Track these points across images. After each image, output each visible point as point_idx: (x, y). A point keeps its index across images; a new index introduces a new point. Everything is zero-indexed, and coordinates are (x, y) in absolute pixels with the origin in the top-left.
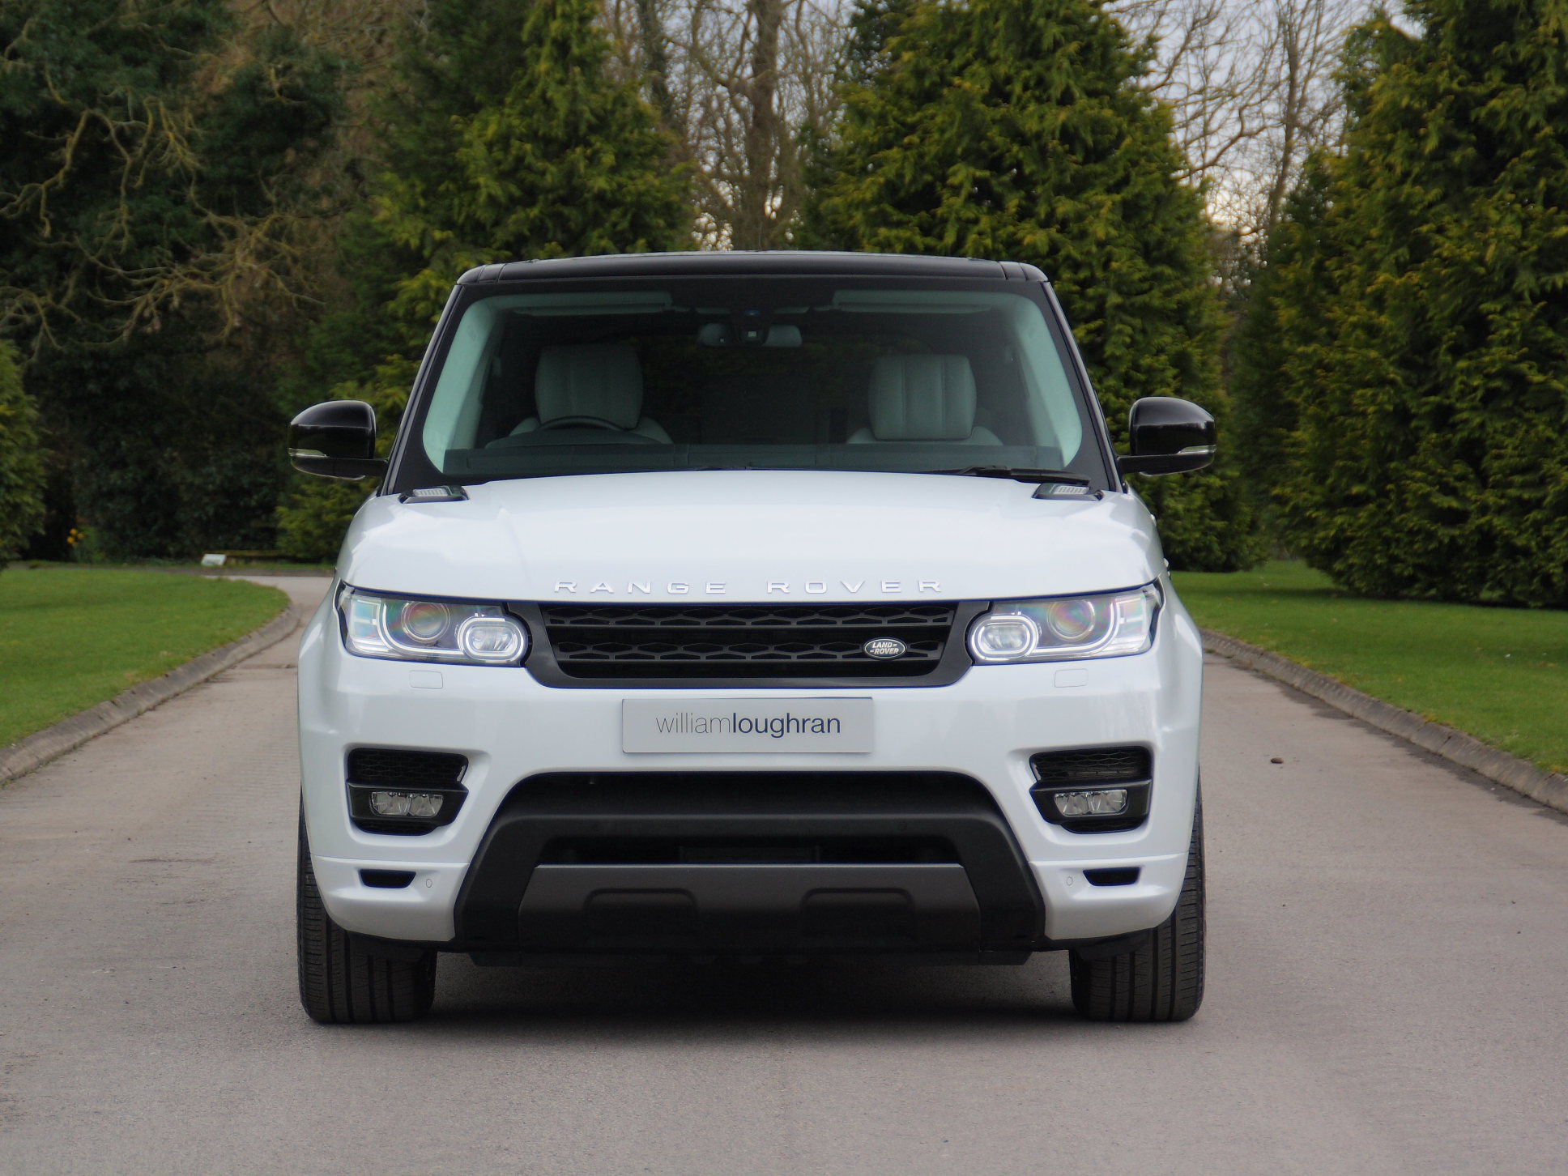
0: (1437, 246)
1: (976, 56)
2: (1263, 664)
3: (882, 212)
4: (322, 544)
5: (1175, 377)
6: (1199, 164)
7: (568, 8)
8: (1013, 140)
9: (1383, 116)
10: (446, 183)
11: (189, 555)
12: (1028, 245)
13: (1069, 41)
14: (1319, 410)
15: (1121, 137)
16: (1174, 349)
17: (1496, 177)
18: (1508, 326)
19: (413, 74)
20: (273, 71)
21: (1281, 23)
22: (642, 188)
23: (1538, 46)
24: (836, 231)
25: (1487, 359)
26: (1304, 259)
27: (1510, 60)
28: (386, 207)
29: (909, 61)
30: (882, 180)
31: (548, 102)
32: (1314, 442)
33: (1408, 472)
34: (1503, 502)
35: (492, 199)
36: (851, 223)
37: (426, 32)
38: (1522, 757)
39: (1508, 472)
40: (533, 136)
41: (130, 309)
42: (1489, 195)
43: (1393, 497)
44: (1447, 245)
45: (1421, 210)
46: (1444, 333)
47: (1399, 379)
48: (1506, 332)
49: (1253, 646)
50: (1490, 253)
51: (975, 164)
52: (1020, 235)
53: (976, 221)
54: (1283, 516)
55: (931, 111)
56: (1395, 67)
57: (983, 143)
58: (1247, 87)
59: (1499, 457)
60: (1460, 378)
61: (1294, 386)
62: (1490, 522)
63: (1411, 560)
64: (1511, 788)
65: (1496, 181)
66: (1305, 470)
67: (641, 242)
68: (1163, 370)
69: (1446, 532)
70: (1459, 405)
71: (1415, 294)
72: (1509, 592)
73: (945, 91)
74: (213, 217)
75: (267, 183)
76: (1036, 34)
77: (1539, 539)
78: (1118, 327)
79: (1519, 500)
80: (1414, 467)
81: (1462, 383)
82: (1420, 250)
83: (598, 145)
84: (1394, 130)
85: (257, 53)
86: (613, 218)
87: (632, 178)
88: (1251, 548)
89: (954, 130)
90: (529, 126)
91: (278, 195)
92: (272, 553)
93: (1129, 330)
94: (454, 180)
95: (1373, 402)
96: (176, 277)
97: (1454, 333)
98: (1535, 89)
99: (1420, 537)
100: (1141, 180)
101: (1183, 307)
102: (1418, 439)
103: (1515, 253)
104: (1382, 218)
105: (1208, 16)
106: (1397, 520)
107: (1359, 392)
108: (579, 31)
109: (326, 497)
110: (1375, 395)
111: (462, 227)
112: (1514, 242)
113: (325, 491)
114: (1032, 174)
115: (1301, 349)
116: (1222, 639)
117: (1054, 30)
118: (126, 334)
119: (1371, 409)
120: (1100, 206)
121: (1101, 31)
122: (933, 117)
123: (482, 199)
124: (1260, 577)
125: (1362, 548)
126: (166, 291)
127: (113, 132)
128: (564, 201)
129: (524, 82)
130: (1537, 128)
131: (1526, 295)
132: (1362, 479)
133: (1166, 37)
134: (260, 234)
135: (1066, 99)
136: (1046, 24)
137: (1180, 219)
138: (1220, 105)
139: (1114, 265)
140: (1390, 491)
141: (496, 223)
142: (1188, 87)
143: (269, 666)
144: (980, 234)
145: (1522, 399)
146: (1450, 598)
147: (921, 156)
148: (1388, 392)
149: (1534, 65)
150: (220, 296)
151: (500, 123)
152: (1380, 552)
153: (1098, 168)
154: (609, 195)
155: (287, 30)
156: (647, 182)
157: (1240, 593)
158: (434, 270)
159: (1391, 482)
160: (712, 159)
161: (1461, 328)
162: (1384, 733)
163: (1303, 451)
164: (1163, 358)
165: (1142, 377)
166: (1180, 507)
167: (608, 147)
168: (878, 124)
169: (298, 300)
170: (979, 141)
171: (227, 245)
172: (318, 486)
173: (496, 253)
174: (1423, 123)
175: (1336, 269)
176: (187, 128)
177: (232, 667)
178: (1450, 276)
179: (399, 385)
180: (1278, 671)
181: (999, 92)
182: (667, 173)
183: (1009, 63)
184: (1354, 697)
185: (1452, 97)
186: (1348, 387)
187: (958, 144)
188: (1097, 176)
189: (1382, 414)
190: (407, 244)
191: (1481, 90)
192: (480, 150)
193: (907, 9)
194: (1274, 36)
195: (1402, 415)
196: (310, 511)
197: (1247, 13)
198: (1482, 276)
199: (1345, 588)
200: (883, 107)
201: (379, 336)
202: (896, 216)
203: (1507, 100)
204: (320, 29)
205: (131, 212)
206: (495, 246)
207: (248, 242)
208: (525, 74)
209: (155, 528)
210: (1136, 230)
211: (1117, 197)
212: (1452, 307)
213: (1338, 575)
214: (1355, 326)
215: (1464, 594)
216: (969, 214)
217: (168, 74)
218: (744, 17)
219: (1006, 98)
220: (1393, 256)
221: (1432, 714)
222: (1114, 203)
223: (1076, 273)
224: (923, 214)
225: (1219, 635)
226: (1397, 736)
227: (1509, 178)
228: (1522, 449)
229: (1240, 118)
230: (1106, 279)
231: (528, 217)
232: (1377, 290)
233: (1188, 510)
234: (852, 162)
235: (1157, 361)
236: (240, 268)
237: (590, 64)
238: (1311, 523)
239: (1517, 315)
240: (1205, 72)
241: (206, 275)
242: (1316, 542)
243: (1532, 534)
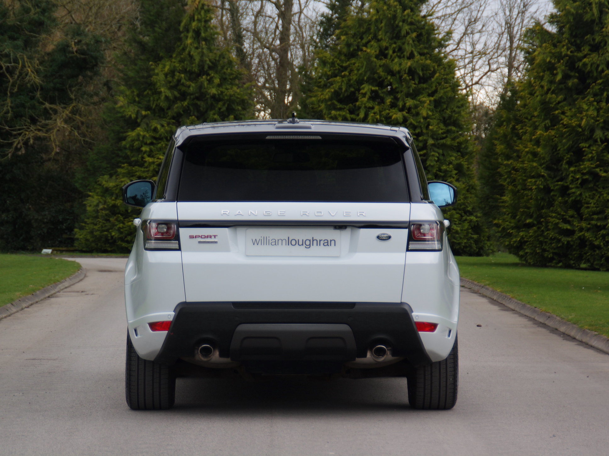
0: (562, 120)
1: (372, 39)
2: (483, 291)
3: (333, 104)
4: (93, 244)
5: (456, 174)
6: (470, 84)
7: (199, 16)
8: (388, 74)
9: (540, 65)
10: (147, 91)
11: (36, 250)
12: (394, 119)
13: (412, 32)
14: (513, 188)
15: (434, 72)
16: (455, 162)
17: (586, 91)
18: (591, 153)
19: (133, 44)
20: (73, 43)
21: (507, 23)
22: (232, 93)
23: (604, 36)
24: (313, 112)
25: (582, 167)
26: (507, 125)
27: (592, 42)
28: (122, 101)
29: (344, 40)
30: (333, 90)
31: (191, 57)
32: (511, 201)
33: (551, 214)
34: (589, 226)
35: (167, 97)
36: (320, 109)
37: (139, 26)
38: (574, 324)
39: (591, 214)
40: (184, 71)
41: (11, 144)
42: (583, 98)
43: (544, 224)
44: (565, 119)
45: (555, 105)
46: (565, 156)
47: (546, 175)
48: (590, 155)
49: (480, 284)
50: (583, 122)
51: (372, 84)
52: (391, 114)
53: (373, 108)
54: (498, 232)
55: (353, 61)
56: (544, 45)
57: (375, 75)
58: (491, 51)
59: (588, 207)
60: (571, 175)
61: (503, 177)
62: (584, 235)
63: (551, 251)
64: (569, 336)
65: (586, 93)
66: (507, 213)
67: (232, 117)
68: (451, 171)
69: (565, 239)
70: (570, 186)
71: (553, 139)
72: (592, 264)
73: (360, 53)
74: (47, 105)
75: (71, 91)
76: (398, 29)
77: (604, 242)
78: (433, 153)
79: (596, 225)
80: (552, 212)
81: (572, 176)
82: (555, 121)
83: (212, 75)
84: (544, 71)
85: (67, 35)
86: (219, 106)
87: (227, 89)
88: (489, 247)
89: (363, 70)
90: (183, 67)
91: (75, 96)
92: (72, 249)
93: (437, 155)
94: (151, 89)
95: (535, 185)
96: (32, 131)
97: (569, 156)
98: (602, 54)
99: (555, 241)
100: (442, 91)
101: (460, 144)
102: (554, 200)
103: (594, 123)
104: (539, 108)
105: (475, 21)
106: (546, 234)
107: (529, 180)
108: (205, 26)
109: (96, 225)
110: (536, 182)
111: (154, 110)
112: (593, 118)
113: (95, 222)
114: (396, 88)
115: (505, 162)
116: (468, 281)
117: (406, 27)
118: (10, 155)
119: (534, 187)
120: (424, 102)
121: (426, 27)
122: (354, 64)
123: (163, 98)
124: (492, 259)
125: (531, 245)
126: (27, 137)
127: (4, 68)
128: (197, 98)
129: (181, 48)
130: (603, 71)
131: (599, 140)
132: (531, 217)
133: (456, 29)
134: (68, 112)
135: (411, 56)
136: (403, 25)
137: (458, 107)
138: (480, 58)
139: (431, 127)
140: (543, 221)
141: (169, 108)
142: (466, 51)
143: (74, 292)
144: (374, 113)
145: (597, 184)
146: (568, 266)
147: (349, 80)
148: (541, 180)
149: (602, 44)
150: (50, 139)
151: (170, 66)
152: (538, 247)
153: (425, 86)
154: (217, 96)
155: (79, 25)
156: (234, 90)
157: (481, 265)
158: (142, 128)
159: (543, 218)
160: (262, 80)
161: (572, 153)
162: (526, 316)
163: (507, 205)
164: (451, 166)
165: (442, 174)
166: (459, 229)
167: (216, 76)
168: (331, 67)
169: (84, 141)
170: (374, 74)
171: (54, 117)
172: (92, 220)
173: (169, 121)
174: (556, 69)
175: (520, 129)
176: (36, 66)
177: (59, 292)
178: (568, 132)
179: (127, 177)
180: (488, 293)
181: (382, 54)
182: (242, 87)
183: (387, 41)
184: (516, 302)
185: (568, 58)
186: (525, 178)
187: (365, 75)
188: (424, 89)
189: (538, 189)
190: (130, 117)
191: (580, 55)
192: (162, 77)
193: (344, 18)
194: (503, 29)
195: (547, 190)
196: (89, 231)
197: (492, 19)
198: (581, 132)
199: (524, 262)
200: (333, 59)
201: (118, 156)
202: (339, 106)
203: (590, 59)
204: (93, 25)
205: (12, 103)
206: (168, 118)
207: (63, 116)
208: (181, 44)
209: (21, 238)
210: (440, 111)
211: (432, 99)
212: (568, 145)
213: (521, 257)
214: (527, 152)
215: (574, 265)
216: (370, 105)
217: (28, 44)
218: (276, 19)
219: (386, 56)
220: (544, 123)
221: (544, 308)
222: (430, 101)
223: (414, 130)
224: (351, 105)
225: (467, 280)
226: (530, 317)
227: (591, 92)
228: (597, 204)
229: (489, 64)
230: (427, 134)
231: (183, 105)
232: (536, 138)
233: (462, 230)
234: (320, 82)
235: (448, 167)
236: (59, 127)
237: (210, 40)
238: (510, 235)
239: (595, 149)
240: (473, 45)
241: (44, 130)
242: (512, 243)
243: (601, 240)
